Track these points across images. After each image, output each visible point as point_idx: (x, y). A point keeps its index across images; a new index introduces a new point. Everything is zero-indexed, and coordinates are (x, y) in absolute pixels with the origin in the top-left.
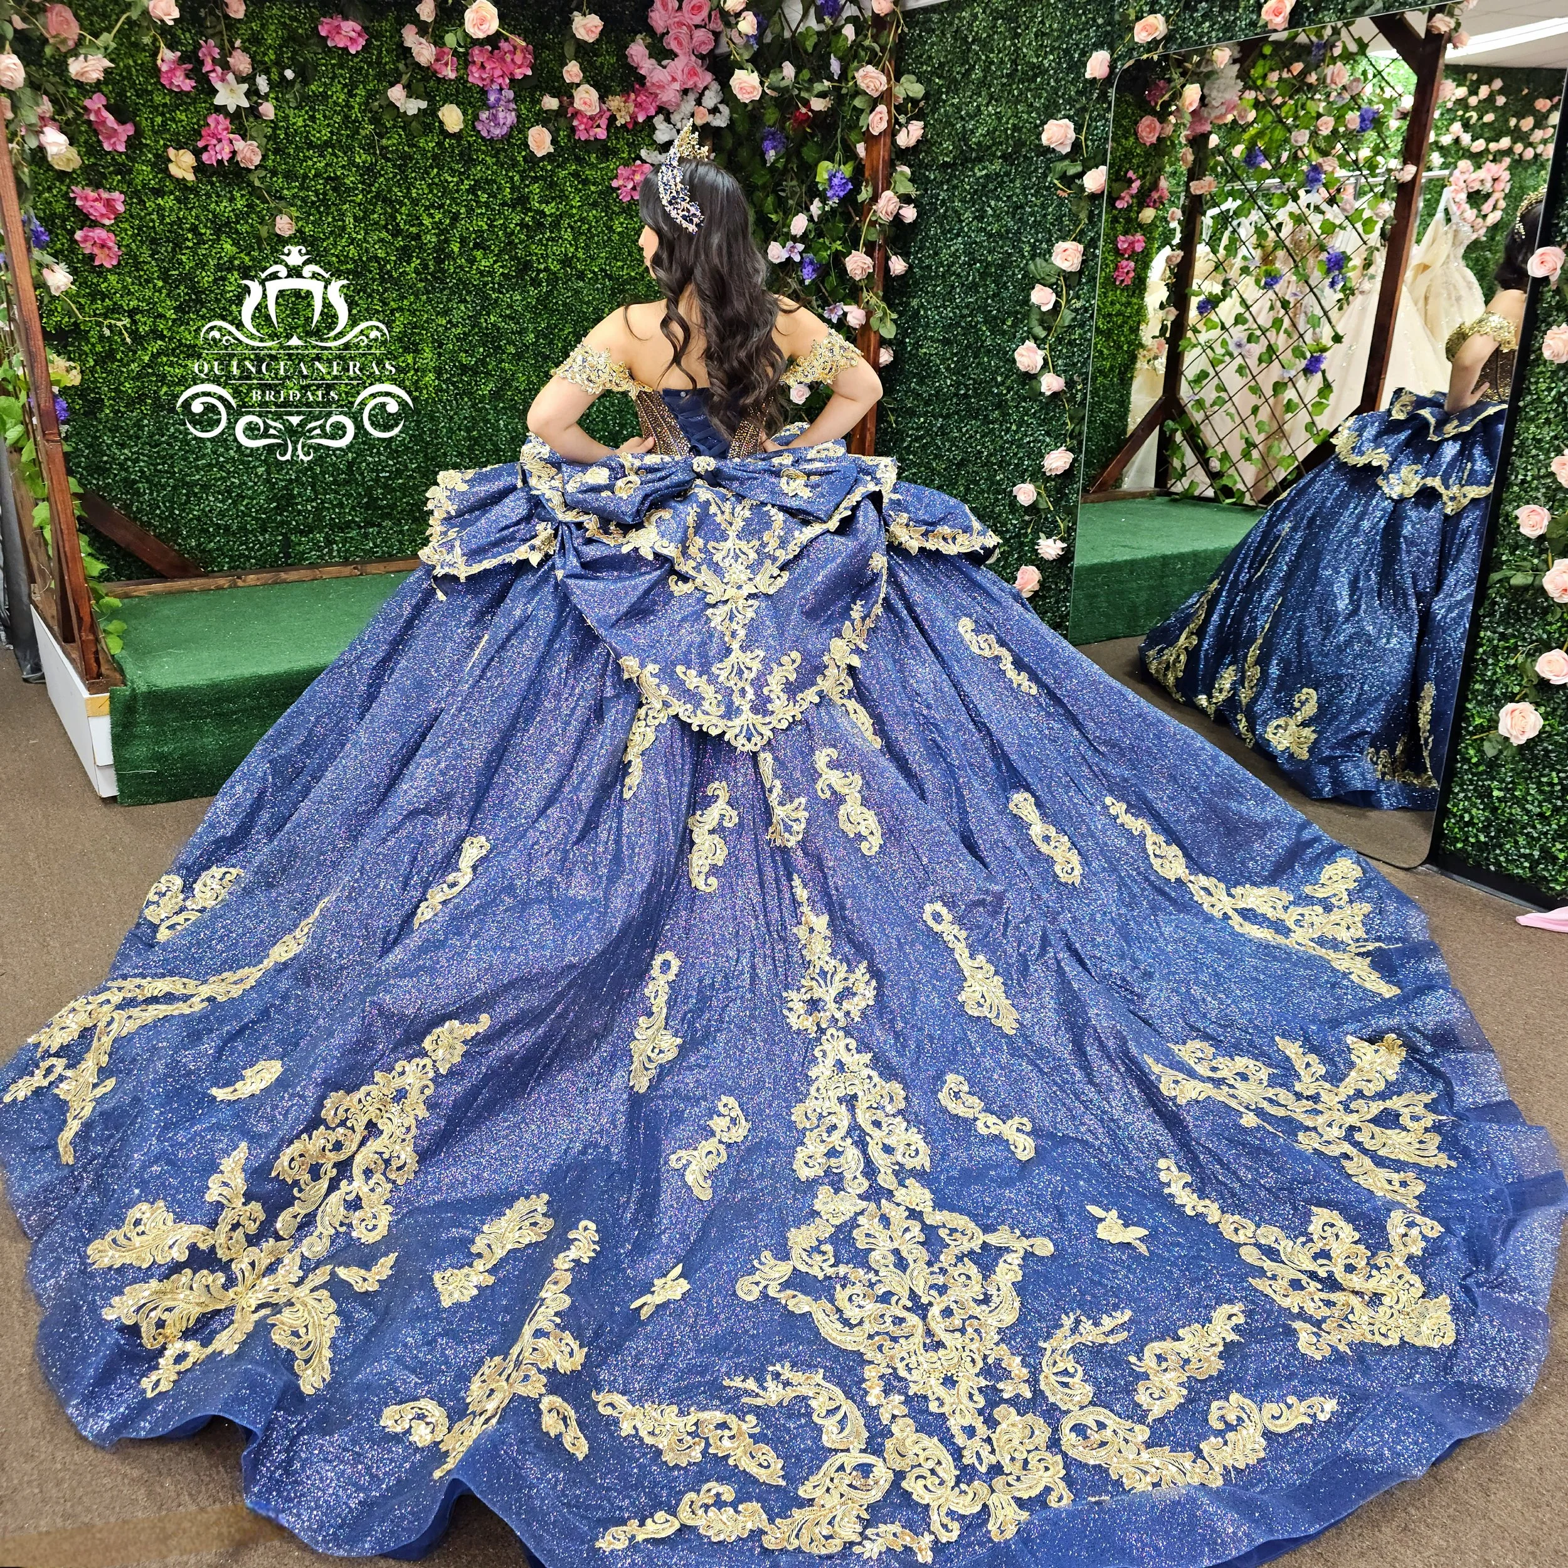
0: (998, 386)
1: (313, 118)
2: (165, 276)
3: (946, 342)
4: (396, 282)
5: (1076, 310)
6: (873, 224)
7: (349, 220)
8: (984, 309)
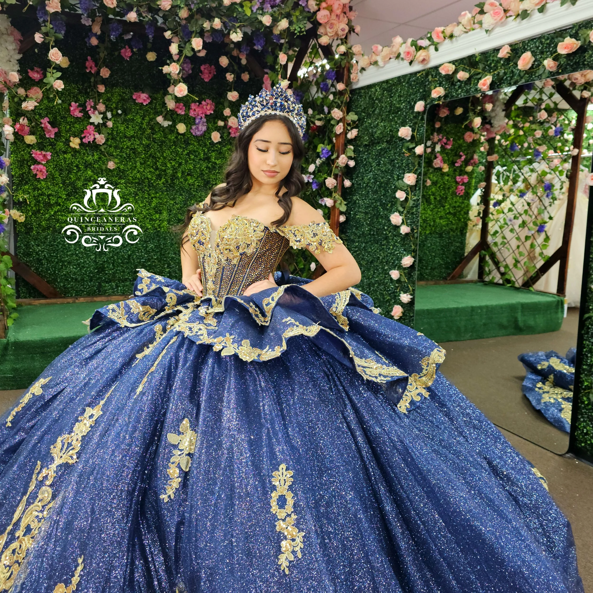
0: (385, 230)
1: (128, 127)
2: (64, 183)
3: (366, 213)
4: (154, 187)
5: (414, 200)
6: (337, 167)
7: (138, 164)
8: (380, 200)
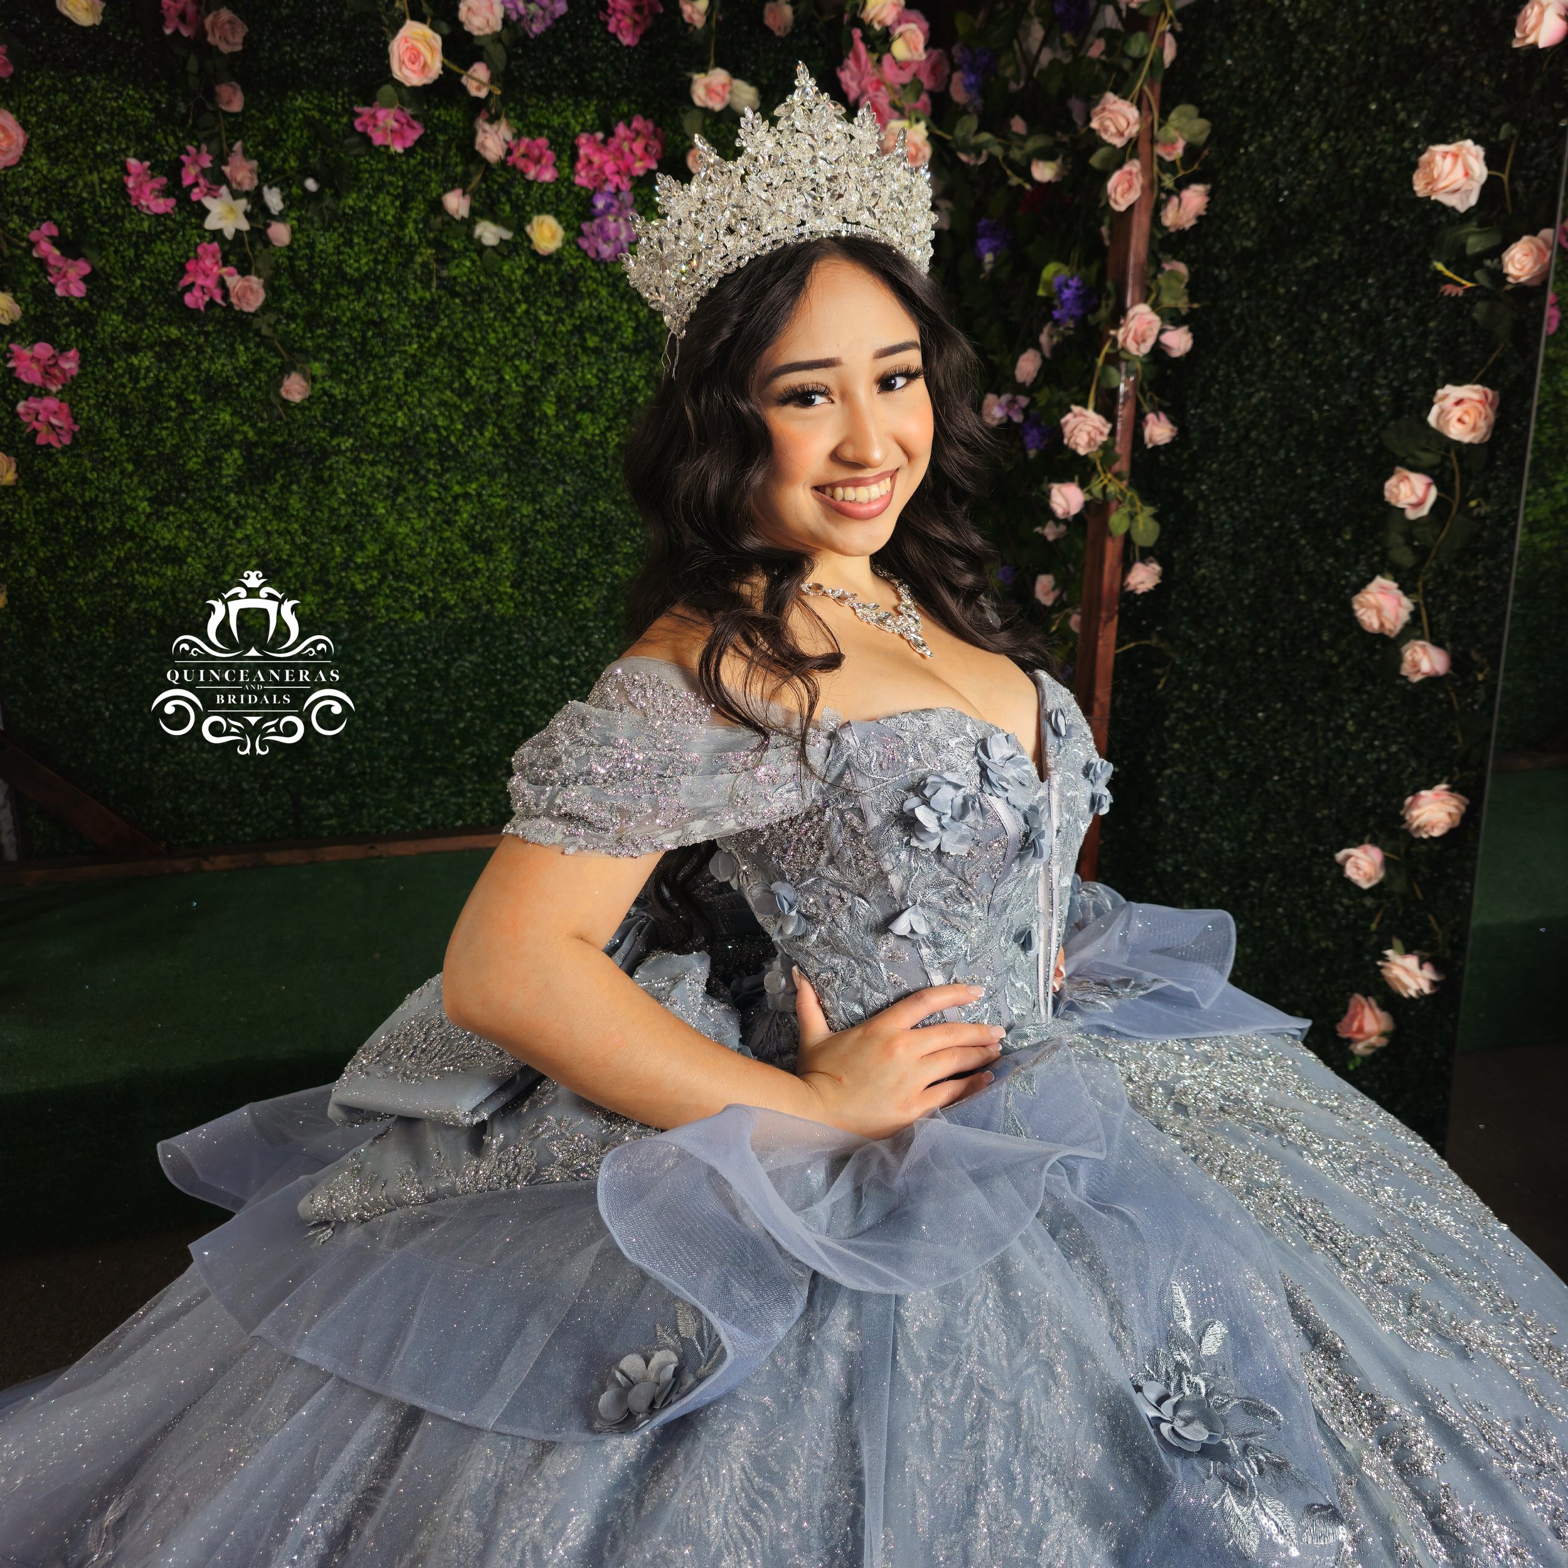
0: (1324, 647)
1: (349, 243)
2: (138, 459)
3: (1238, 561)
5: (1480, 520)
6: (1113, 359)
8: (1303, 507)
